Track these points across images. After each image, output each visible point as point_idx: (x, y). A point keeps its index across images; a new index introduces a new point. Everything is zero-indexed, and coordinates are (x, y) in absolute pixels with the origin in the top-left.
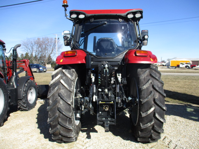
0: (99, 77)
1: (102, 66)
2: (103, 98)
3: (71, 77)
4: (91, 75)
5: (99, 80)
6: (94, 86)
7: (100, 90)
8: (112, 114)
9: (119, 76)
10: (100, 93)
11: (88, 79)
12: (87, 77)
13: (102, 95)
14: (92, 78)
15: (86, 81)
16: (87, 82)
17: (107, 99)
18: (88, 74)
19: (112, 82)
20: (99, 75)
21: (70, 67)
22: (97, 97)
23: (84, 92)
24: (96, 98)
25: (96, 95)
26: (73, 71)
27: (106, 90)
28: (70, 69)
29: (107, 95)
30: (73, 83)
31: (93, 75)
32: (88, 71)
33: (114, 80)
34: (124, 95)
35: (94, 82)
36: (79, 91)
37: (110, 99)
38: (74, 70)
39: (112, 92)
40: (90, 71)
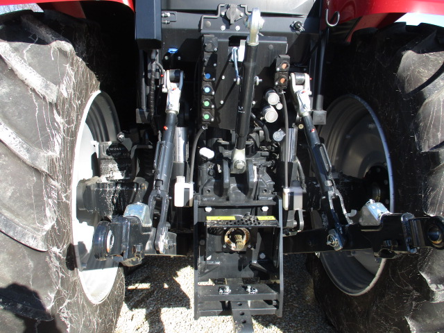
0: (207, 90)
1: (223, 28)
2: (220, 189)
3: (47, 87)
4: (162, 77)
5: (207, 104)
6: (180, 131)
7: (207, 153)
8: (260, 261)
9: (301, 87)
10: (207, 168)
11: (148, 96)
12: (145, 90)
13: (219, 177)
14: (166, 95)
15: (140, 108)
16: (142, 113)
17: (243, 196)
18: (146, 71)
19: (271, 116)
20: (207, 76)
21: (44, 32)
22: (191, 186)
23: (132, 156)
24: (187, 192)
25: (185, 175)
26: (63, 53)
27: (240, 156)
28: (42, 42)
29: (242, 178)
30: (59, 119)
31: (173, 80)
32: (148, 59)
33: (280, 107)
34: (329, 183)
35: (179, 116)
36: (108, 152)
37: (256, 198)
38: (68, 47)
39: (263, 161)
40: (156, 56)
